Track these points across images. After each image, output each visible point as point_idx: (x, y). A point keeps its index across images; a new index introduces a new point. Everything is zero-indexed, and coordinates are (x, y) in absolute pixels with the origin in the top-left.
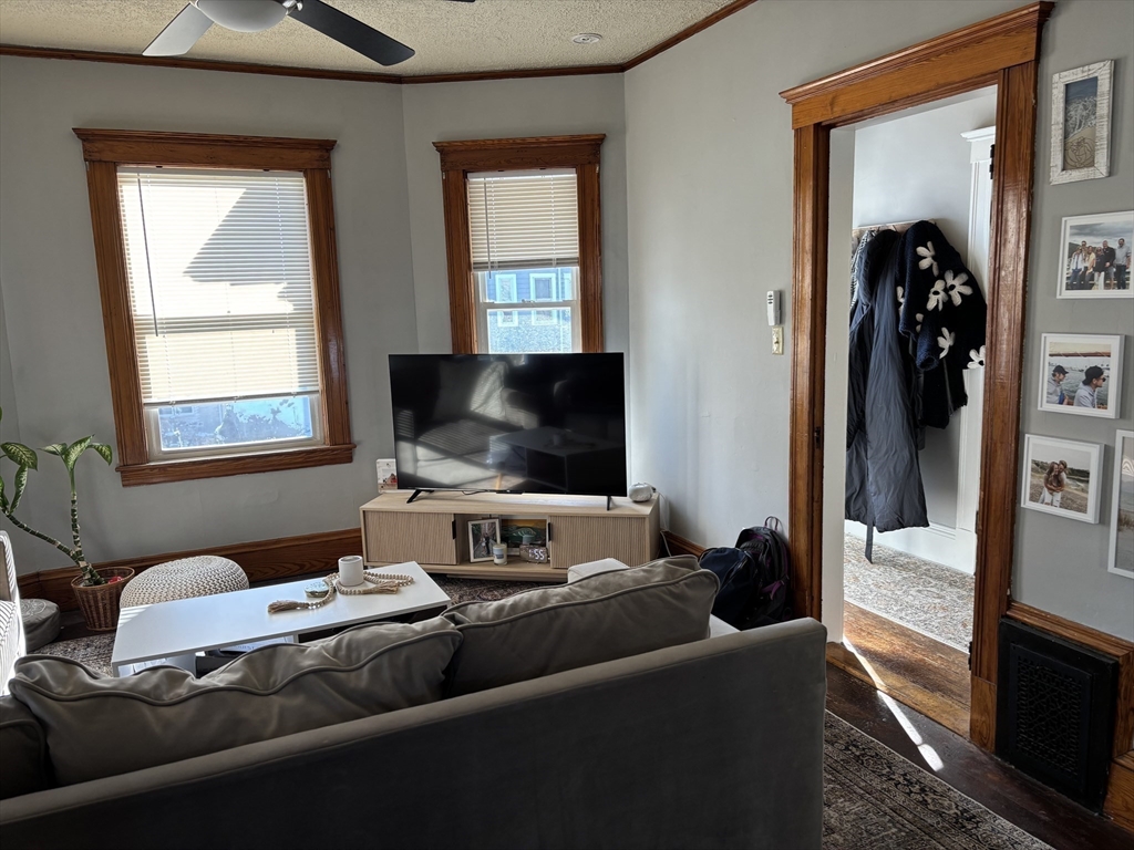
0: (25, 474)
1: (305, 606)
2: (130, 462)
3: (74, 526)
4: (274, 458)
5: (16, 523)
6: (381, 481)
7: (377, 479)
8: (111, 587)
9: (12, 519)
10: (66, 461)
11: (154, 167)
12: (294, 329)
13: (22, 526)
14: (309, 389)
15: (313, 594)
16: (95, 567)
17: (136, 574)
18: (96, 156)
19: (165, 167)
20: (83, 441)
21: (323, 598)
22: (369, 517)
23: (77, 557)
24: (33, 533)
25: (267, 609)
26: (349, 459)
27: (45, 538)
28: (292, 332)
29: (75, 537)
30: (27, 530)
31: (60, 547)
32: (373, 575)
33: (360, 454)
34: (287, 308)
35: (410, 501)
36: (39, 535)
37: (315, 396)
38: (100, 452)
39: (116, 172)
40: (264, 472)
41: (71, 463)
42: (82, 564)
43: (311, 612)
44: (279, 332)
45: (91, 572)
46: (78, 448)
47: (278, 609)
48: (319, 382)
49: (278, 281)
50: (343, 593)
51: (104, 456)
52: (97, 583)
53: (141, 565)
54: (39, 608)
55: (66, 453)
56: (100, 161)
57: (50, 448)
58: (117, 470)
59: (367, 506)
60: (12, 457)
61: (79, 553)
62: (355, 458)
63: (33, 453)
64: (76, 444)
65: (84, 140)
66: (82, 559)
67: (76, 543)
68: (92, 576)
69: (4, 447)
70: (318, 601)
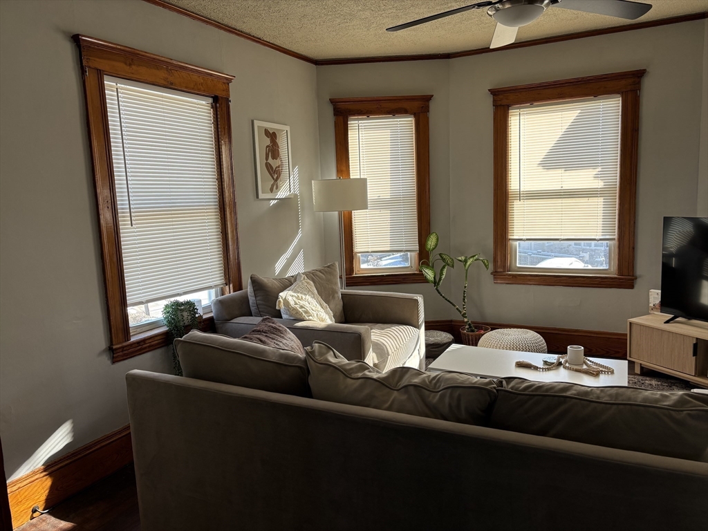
0: (445, 269)
1: (536, 368)
2: (499, 270)
3: (464, 300)
4: (580, 279)
5: (439, 293)
6: (651, 305)
7: (649, 303)
8: (476, 335)
9: (438, 291)
10: (465, 265)
11: (529, 104)
12: (603, 198)
13: (441, 295)
14: (608, 237)
15: (546, 363)
16: (473, 322)
17: (491, 330)
18: (499, 103)
19: (535, 104)
20: (473, 256)
21: (549, 366)
22: (634, 328)
23: (464, 315)
24: (446, 299)
25: (514, 364)
26: (631, 286)
27: (451, 303)
28: (601, 200)
29: (464, 305)
30: (444, 297)
31: (457, 309)
32: (591, 361)
33: (639, 284)
34: (599, 184)
35: (667, 322)
36: (448, 301)
37: (612, 242)
38: (484, 263)
39: (508, 110)
40: (573, 286)
41: (467, 267)
42: (466, 320)
43: (538, 372)
44: (592, 200)
45: (469, 325)
46: (471, 260)
47: (521, 365)
48: (616, 233)
49: (595, 167)
50: (565, 367)
51: (485, 265)
52: (473, 331)
53: (494, 327)
54: (445, 337)
55: (466, 261)
56: (501, 105)
57: (460, 258)
58: (492, 273)
59: (634, 320)
60: (444, 260)
61: (465, 314)
62: (636, 286)
63: (453, 260)
64: (471, 257)
65: (494, 95)
66: (466, 317)
67: (464, 308)
68: (470, 327)
69: (440, 255)
70: (547, 367)
